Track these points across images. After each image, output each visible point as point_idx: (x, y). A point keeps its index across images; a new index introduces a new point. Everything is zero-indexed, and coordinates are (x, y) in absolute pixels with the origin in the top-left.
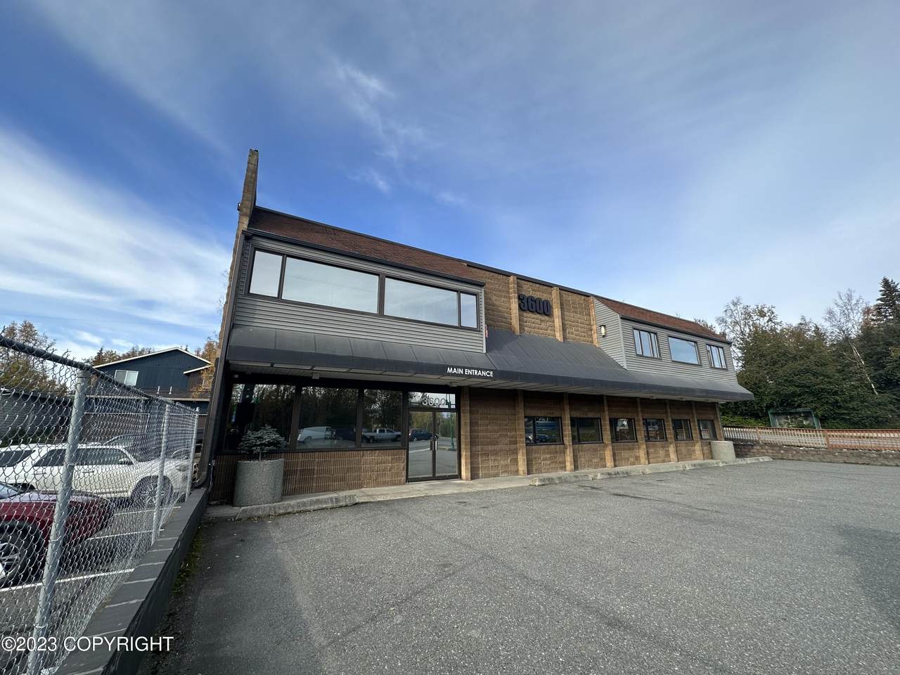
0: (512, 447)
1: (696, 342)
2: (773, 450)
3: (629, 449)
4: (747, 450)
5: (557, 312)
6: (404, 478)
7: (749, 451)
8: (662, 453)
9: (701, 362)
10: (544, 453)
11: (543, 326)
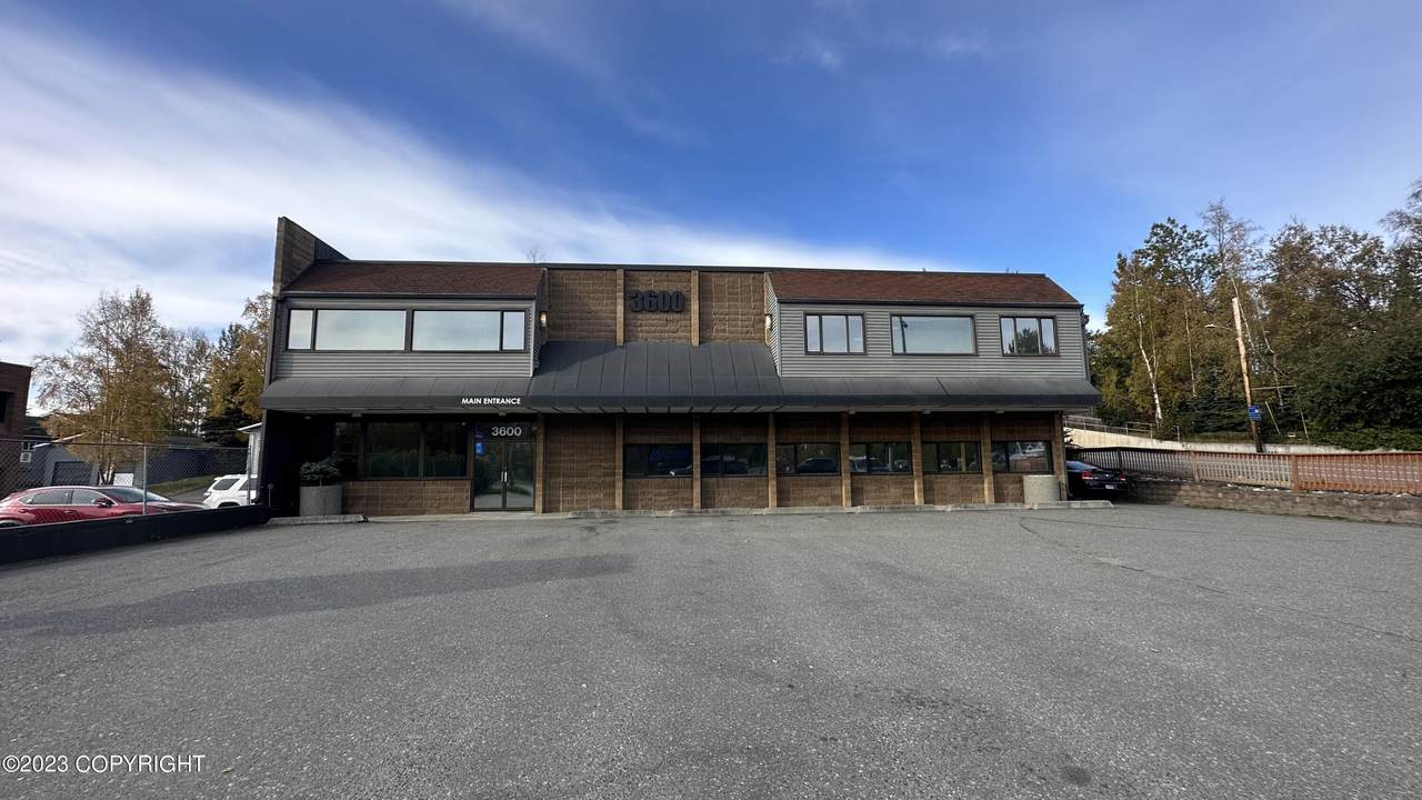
0: (608, 479)
1: (972, 317)
2: (1208, 492)
3: (820, 485)
4: (1171, 492)
5: (695, 306)
6: (468, 508)
7: (1175, 495)
8: (894, 491)
9: (976, 349)
10: (659, 487)
11: (672, 327)
